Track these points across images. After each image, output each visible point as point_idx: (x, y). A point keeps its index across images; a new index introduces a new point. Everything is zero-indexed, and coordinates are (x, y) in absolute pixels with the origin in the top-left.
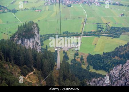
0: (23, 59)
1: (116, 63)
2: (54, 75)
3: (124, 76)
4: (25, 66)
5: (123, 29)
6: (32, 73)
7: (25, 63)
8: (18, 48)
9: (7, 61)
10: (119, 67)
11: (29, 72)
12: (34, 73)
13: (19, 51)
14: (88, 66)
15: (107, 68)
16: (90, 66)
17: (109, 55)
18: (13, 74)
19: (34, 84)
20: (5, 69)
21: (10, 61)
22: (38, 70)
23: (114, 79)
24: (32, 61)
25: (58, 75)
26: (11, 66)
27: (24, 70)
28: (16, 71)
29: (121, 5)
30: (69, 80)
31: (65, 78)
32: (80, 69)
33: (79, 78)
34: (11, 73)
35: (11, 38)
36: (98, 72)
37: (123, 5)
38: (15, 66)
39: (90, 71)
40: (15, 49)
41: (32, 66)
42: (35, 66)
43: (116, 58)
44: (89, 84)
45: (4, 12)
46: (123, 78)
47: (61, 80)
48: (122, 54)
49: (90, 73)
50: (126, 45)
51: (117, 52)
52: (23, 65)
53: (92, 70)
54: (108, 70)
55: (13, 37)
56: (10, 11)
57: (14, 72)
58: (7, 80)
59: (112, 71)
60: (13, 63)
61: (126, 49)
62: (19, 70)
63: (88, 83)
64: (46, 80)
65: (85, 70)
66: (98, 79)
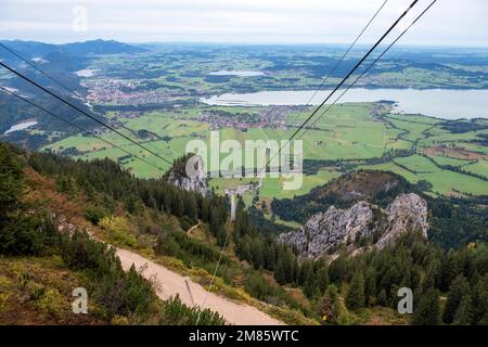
0: (183, 206)
1: (314, 211)
2: (227, 229)
3: (326, 229)
4: (186, 217)
5: (320, 162)
6: (195, 227)
7: (186, 213)
8: (176, 191)
10: (319, 216)
11: (192, 225)
12: (199, 227)
13: (177, 195)
14: (273, 216)
15: (300, 218)
17: (302, 199)
19: (198, 240)
22: (205, 222)
23: (311, 233)
24: (196, 210)
25: (232, 229)
27: (184, 222)
30: (250, 235)
31: (242, 233)
32: (262, 220)
36: (287, 224)
38: (173, 217)
39: (275, 222)
40: (172, 192)
41: (197, 216)
42: (201, 217)
43: (312, 203)
45: (152, 140)
46: (324, 232)
47: (238, 235)
48: (320, 197)
49: (276, 225)
50: (325, 185)
51: (314, 194)
52: (184, 214)
53: (278, 221)
54: (302, 221)
55: (168, 174)
56: (160, 139)
59: (309, 222)
60: (169, 212)
61: (326, 191)
62: (178, 223)
65: (269, 222)
66: (289, 233)
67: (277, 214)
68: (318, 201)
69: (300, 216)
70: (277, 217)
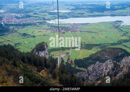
0: (38, 62)
1: (91, 64)
2: (56, 71)
3: (95, 71)
4: (40, 67)
5: (93, 45)
6: (44, 70)
7: (40, 65)
8: (36, 56)
9: (29, 64)
10: (92, 66)
11: (42, 70)
12: (45, 71)
13: (36, 58)
14: (75, 66)
16: (76, 66)
17: (86, 59)
18: (32, 71)
19: (45, 77)
20: (28, 68)
21: (31, 64)
22: (47, 68)
23: (90, 73)
24: (44, 64)
25: (58, 71)
26: (32, 67)
27: (39, 69)
28: (35, 70)
29: (91, 32)
30: (65, 74)
31: (62, 72)
32: (71, 67)
33: (70, 72)
34: (31, 71)
35: (32, 51)
36: (81, 69)
37: (93, 32)
38: (34, 67)
39: (76, 68)
40: (34, 57)
41: (44, 66)
42: (46, 67)
43: (90, 60)
44: (76, 76)
45: (28, 37)
46: (95, 72)
47: (60, 73)
48: (93, 58)
49: (76, 69)
50: (95, 54)
51: (91, 57)
53: (77, 68)
54: (86, 67)
56: (31, 36)
57: (33, 70)
58: (28, 75)
59: (89, 68)
60: (33, 65)
61: (95, 56)
62: (36, 69)
63: (75, 75)
64: (51, 74)
65: (74, 68)
66: (81, 73)
67: (77, 65)
68: (93, 60)
69: (86, 66)
70: (77, 66)
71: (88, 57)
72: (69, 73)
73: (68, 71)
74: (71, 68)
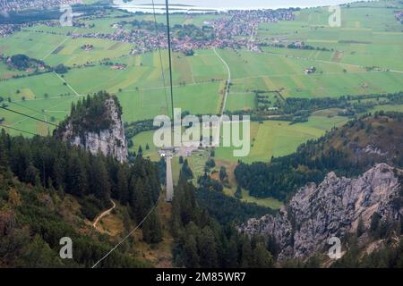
0: (85, 179)
1: (303, 181)
2: (159, 214)
3: (321, 210)
4: (92, 196)
5: (313, 101)
6: (107, 212)
7: (91, 190)
8: (74, 155)
9: (47, 187)
10: (310, 190)
11: (102, 210)
12: (113, 212)
13: (75, 161)
14: (239, 191)
15: (282, 193)
16: (242, 190)
17: (284, 163)
18: (62, 216)
19: (113, 237)
20: (43, 205)
21: (55, 185)
22: (123, 204)
23: (299, 218)
24: (108, 185)
25: (168, 215)
26: (57, 198)
27: (89, 205)
28: (71, 209)
29: (307, 48)
30: (197, 224)
31: (185, 219)
32: (219, 197)
33: (219, 218)
34: (57, 213)
35: (55, 131)
36: (261, 203)
37: (312, 48)
38: (67, 197)
39: (242, 200)
40: (66, 157)
42: (115, 196)
43: (301, 168)
44: (243, 232)
45: (37, 73)
46: (319, 214)
47: (177, 224)
48: (314, 158)
49: (244, 206)
50: (322, 139)
51: (304, 154)
53: (247, 199)
54: (284, 197)
55: (62, 128)
56: (50, 70)
57: (65, 212)
58: (46, 231)
59: (295, 199)
60: (62, 190)
61: (322, 148)
62: (77, 207)
63: (240, 230)
64: (141, 227)
65: (232, 200)
66: (263, 218)
67: (244, 187)
68: (311, 165)
69: (282, 189)
70: (245, 193)
71: (293, 155)
72: (214, 221)
73: (211, 213)
74: (220, 201)
